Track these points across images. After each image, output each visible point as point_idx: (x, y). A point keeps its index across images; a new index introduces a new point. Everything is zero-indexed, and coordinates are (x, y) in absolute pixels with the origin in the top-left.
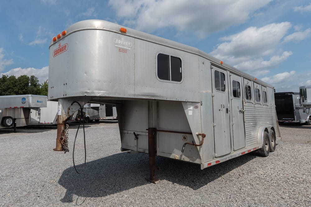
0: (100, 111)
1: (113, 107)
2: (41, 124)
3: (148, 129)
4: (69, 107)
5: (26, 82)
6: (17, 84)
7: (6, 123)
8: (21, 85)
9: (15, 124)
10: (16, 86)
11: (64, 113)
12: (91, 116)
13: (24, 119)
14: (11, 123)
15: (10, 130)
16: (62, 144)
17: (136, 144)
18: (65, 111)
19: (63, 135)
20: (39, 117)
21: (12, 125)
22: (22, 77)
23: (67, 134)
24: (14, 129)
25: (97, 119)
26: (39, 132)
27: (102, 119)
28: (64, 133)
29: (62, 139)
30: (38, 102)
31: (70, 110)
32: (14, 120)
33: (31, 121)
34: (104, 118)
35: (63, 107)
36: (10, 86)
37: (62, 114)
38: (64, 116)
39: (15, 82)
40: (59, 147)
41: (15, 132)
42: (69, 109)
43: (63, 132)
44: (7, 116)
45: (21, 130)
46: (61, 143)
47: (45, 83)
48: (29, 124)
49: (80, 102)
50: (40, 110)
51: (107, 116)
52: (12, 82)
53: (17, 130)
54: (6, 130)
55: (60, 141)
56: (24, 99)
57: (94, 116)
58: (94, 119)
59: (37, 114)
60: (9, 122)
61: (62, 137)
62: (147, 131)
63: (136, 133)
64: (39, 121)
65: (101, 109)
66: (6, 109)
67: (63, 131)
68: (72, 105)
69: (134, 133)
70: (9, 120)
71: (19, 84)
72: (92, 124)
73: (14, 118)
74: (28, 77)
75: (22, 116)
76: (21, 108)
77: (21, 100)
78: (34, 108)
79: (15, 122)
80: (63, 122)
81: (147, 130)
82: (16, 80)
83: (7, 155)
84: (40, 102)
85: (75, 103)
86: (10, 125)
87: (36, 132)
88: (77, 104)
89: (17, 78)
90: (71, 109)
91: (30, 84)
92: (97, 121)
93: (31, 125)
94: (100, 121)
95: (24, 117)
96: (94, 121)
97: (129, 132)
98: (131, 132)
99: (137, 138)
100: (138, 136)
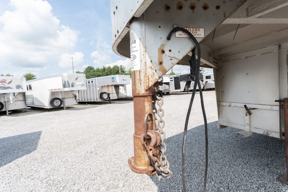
0: (170, 85)
1: (180, 82)
2: (128, 97)
3: (278, 99)
4: (163, 45)
5: (117, 70)
6: (112, 71)
7: (103, 98)
8: (115, 72)
9: (109, 98)
10: (112, 73)
11: (149, 64)
12: (163, 89)
13: (116, 94)
14: (107, 97)
15: (107, 102)
16: (149, 157)
17: (248, 122)
18: (150, 57)
19: (150, 125)
20: (125, 92)
21: (107, 98)
22: (115, 66)
23: (161, 124)
24: (109, 101)
25: (168, 92)
26: (126, 103)
27: (172, 91)
28: (152, 120)
29: (148, 139)
30: (123, 80)
31: (164, 55)
32: (109, 95)
33: (121, 95)
34: (174, 91)
35: (145, 47)
36: (108, 73)
37: (143, 67)
38: (150, 72)
39: (111, 70)
40: (143, 161)
41: (110, 103)
42: (163, 52)
43: (149, 118)
44: (104, 92)
45: (114, 102)
46: (145, 149)
47: (129, 70)
48: (119, 97)
49: (191, 31)
50: (125, 86)
51: (175, 89)
52: (109, 71)
53: (111, 102)
54: (104, 102)
55: (143, 145)
56: (113, 78)
57: (165, 90)
58: (166, 92)
59: (124, 89)
60: (105, 96)
61: (149, 133)
62: (278, 103)
63: (249, 106)
64: (126, 95)
65: (171, 84)
66: (102, 87)
67: (150, 115)
68: (169, 38)
69: (245, 106)
70: (105, 95)
71: (113, 72)
72: (165, 96)
73: (108, 93)
74: (119, 67)
75: (114, 91)
76: (112, 85)
77: (111, 80)
78: (121, 85)
79: (110, 96)
80: (149, 89)
81: (276, 101)
82: (112, 69)
83: (99, 124)
84: (125, 80)
85: (178, 34)
86: (106, 98)
87: (125, 103)
88: (184, 35)
89: (112, 68)
90: (167, 52)
91: (120, 71)
92: (168, 94)
93: (121, 97)
94: (170, 93)
95: (115, 93)
96: (165, 93)
97: (233, 104)
98: (238, 105)
99: (250, 114)
100: (252, 111)
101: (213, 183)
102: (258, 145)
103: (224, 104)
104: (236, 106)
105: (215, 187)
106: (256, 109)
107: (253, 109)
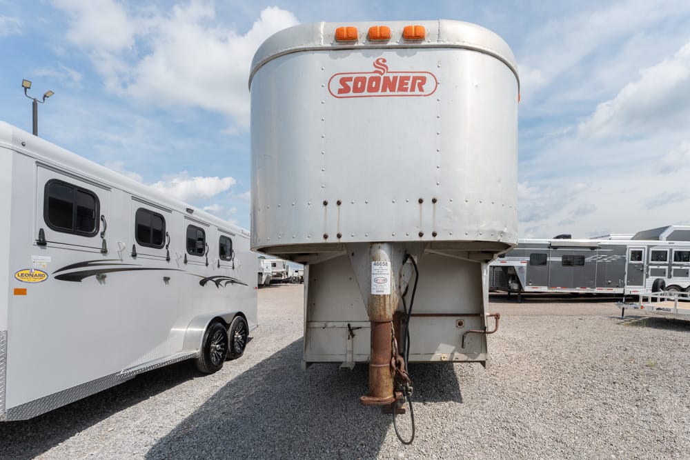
11: (395, 288)
17: (350, 348)
37: (392, 292)
42: (401, 276)
63: (353, 325)
69: (349, 325)
88: (410, 262)
97: (330, 325)
98: (337, 324)
99: (353, 335)
100: (355, 332)
101: (328, 451)
102: (343, 383)
103: (316, 325)
104: (334, 327)
105: (333, 453)
106: (360, 328)
107: (358, 328)
